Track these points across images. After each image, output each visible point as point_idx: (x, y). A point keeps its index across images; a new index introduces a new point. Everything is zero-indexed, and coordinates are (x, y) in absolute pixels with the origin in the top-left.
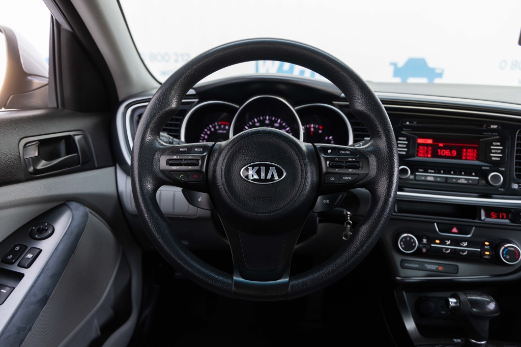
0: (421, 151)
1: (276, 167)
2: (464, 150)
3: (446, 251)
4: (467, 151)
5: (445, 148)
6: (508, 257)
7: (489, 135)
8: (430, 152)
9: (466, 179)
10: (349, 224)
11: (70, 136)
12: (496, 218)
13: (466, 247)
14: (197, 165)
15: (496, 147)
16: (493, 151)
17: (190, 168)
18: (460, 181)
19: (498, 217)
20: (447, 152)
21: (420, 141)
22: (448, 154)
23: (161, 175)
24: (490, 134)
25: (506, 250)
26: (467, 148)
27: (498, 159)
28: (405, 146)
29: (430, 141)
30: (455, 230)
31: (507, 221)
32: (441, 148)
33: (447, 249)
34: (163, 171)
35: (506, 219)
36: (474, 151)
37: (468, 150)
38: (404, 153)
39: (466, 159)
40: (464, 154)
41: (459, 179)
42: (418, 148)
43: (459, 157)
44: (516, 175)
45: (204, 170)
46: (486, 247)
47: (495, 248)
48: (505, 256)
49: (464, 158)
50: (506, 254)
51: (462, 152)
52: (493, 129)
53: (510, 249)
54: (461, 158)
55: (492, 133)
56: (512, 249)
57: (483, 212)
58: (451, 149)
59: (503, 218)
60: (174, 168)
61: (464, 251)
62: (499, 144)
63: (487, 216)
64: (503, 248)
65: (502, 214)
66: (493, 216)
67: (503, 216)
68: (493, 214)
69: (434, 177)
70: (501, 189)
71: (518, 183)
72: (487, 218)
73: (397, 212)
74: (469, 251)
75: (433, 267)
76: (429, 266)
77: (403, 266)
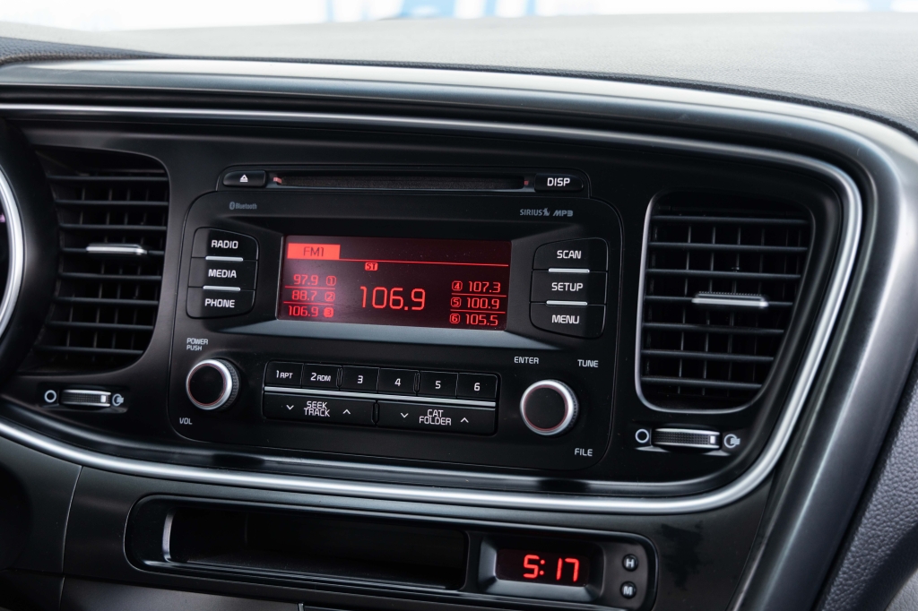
2: (458, 286)
4: (465, 289)
5: (385, 277)
7: (543, 217)
8: (331, 297)
9: (448, 411)
12: (539, 579)
15: (569, 268)
16: (557, 287)
18: (426, 419)
19: (548, 578)
20: (393, 298)
21: (296, 252)
22: (396, 302)
24: (546, 213)
26: (467, 276)
27: (571, 320)
28: (234, 274)
29: (332, 253)
31: (579, 591)
32: (372, 280)
35: (579, 583)
36: (491, 287)
37: (473, 286)
38: (229, 304)
39: (463, 324)
40: (456, 302)
41: (422, 409)
43: (436, 315)
44: (643, 385)
49: (454, 318)
51: (449, 293)
52: (556, 190)
54: (443, 321)
55: (552, 211)
57: (490, 560)
59: (566, 580)
62: (576, 255)
63: (507, 569)
65: (564, 563)
66: (531, 571)
67: (568, 569)
68: (531, 562)
69: (331, 402)
70: (582, 452)
71: (654, 422)
72: (501, 578)
73: (167, 557)
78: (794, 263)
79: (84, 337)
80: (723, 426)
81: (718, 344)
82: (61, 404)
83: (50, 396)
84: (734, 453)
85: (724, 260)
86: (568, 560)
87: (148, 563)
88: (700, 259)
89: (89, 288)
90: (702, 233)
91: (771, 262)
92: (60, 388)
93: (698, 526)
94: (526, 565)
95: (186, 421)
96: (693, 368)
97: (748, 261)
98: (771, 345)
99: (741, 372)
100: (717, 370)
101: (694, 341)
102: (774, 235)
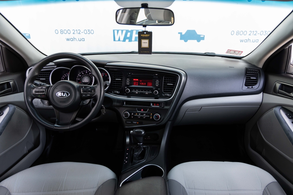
0: (135, 83)
1: (66, 92)
2: (148, 83)
5: (142, 82)
6: (156, 118)
8: (137, 83)
9: (148, 93)
10: (104, 109)
11: (8, 82)
13: (145, 115)
14: (44, 92)
15: (157, 81)
16: (156, 83)
17: (41, 93)
19: (156, 105)
20: (143, 84)
21: (134, 80)
23: (33, 96)
24: (156, 77)
26: (149, 82)
27: (158, 86)
28: (129, 82)
29: (137, 80)
30: (142, 110)
31: (159, 106)
32: (141, 82)
33: (139, 116)
34: (34, 94)
36: (151, 83)
38: (129, 84)
39: (149, 86)
41: (146, 93)
42: (134, 82)
43: (146, 85)
44: (163, 91)
45: (46, 94)
46: (151, 115)
47: (153, 115)
52: (156, 75)
53: (156, 115)
54: (147, 86)
57: (152, 104)
58: (144, 82)
59: (158, 106)
60: (37, 93)
61: (144, 117)
63: (153, 105)
69: (138, 92)
70: (159, 96)
71: (164, 94)
73: (125, 105)
74: (146, 117)
75: (135, 123)
76: (134, 122)
77: (126, 123)
78: (175, 81)
79: (115, 87)
80: (169, 94)
81: (169, 88)
83: (113, 92)
84: (170, 96)
85: (169, 81)
86: (158, 104)
87: (123, 105)
88: (167, 81)
89: (115, 83)
90: (168, 79)
91: (173, 81)
92: (113, 91)
93: (167, 101)
95: (125, 94)
96: (167, 89)
97: (171, 81)
98: (173, 88)
99: (171, 90)
100: (169, 90)
101: (167, 87)
102: (173, 79)
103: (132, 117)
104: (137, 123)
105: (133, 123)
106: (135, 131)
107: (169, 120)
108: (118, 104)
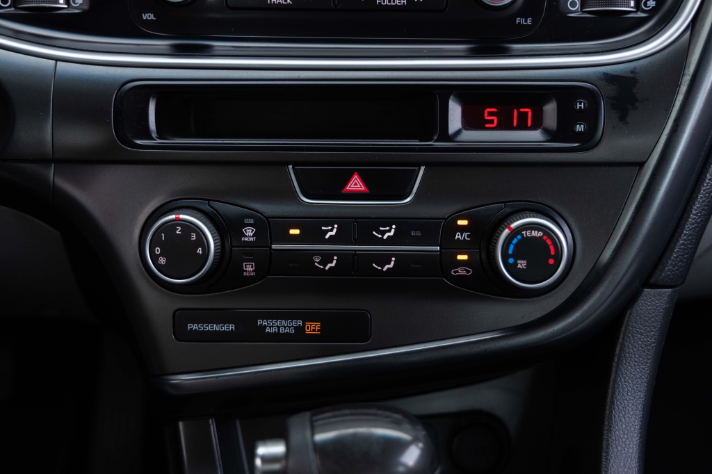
3: (324, 263)
6: (522, 264)
12: (498, 127)
13: (390, 241)
18: (384, 1)
19: (505, 125)
25: (515, 241)
30: (356, 184)
31: (535, 135)
33: (326, 258)
35: (534, 127)
46: (458, 236)
47: (484, 232)
48: (511, 261)
50: (518, 255)
53: (528, 234)
56: (535, 233)
57: (456, 115)
59: (522, 126)
61: (384, 258)
63: (471, 121)
64: (506, 231)
65: (519, 113)
66: (492, 122)
67: (523, 117)
68: (490, 114)
70: (523, 21)
72: (466, 129)
73: (154, 135)
74: (401, 257)
75: (287, 326)
76: (272, 326)
77: (181, 334)
82: (16, 8)
83: (4, 1)
84: (651, 13)
86: (522, 110)
87: (138, 142)
93: (633, 72)
94: (487, 117)
95: (149, 16)
103: (249, 268)
104: (300, 330)
105: (261, 334)
106: (321, 449)
107: (645, 278)
108: (80, 137)
